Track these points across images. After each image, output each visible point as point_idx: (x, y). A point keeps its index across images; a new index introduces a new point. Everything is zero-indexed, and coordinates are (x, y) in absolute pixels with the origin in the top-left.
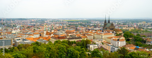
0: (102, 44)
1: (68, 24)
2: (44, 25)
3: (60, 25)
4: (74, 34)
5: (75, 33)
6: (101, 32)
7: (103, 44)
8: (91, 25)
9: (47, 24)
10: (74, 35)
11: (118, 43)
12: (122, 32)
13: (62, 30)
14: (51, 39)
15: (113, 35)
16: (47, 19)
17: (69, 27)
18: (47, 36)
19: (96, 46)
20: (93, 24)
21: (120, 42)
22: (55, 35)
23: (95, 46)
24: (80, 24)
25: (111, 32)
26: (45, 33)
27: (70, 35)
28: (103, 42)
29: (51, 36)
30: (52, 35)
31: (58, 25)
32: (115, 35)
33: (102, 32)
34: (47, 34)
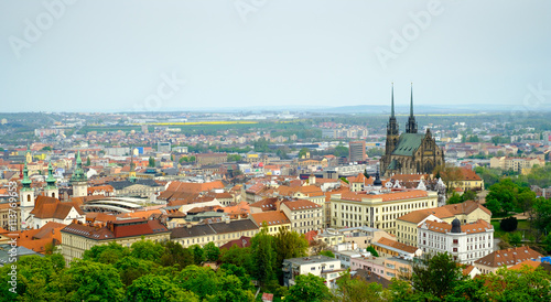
0: (369, 254)
1: (183, 145)
2: (29, 158)
3: (136, 152)
4: (215, 202)
5: (219, 196)
6: (368, 188)
7: (375, 254)
8: (323, 146)
9: (46, 149)
10: (211, 208)
11: (456, 242)
12: (480, 183)
13: (141, 182)
14: (65, 238)
15: (432, 201)
16: (52, 115)
17: (193, 162)
18: (42, 223)
19: (337, 264)
20: (333, 145)
21: (463, 240)
22: (92, 215)
23: (327, 268)
24: (255, 144)
25: (422, 186)
26: (25, 203)
27: (185, 209)
28: (375, 240)
29: (67, 222)
30: (73, 213)
31: (122, 151)
32: (440, 200)
33: (376, 184)
34: (38, 211)
